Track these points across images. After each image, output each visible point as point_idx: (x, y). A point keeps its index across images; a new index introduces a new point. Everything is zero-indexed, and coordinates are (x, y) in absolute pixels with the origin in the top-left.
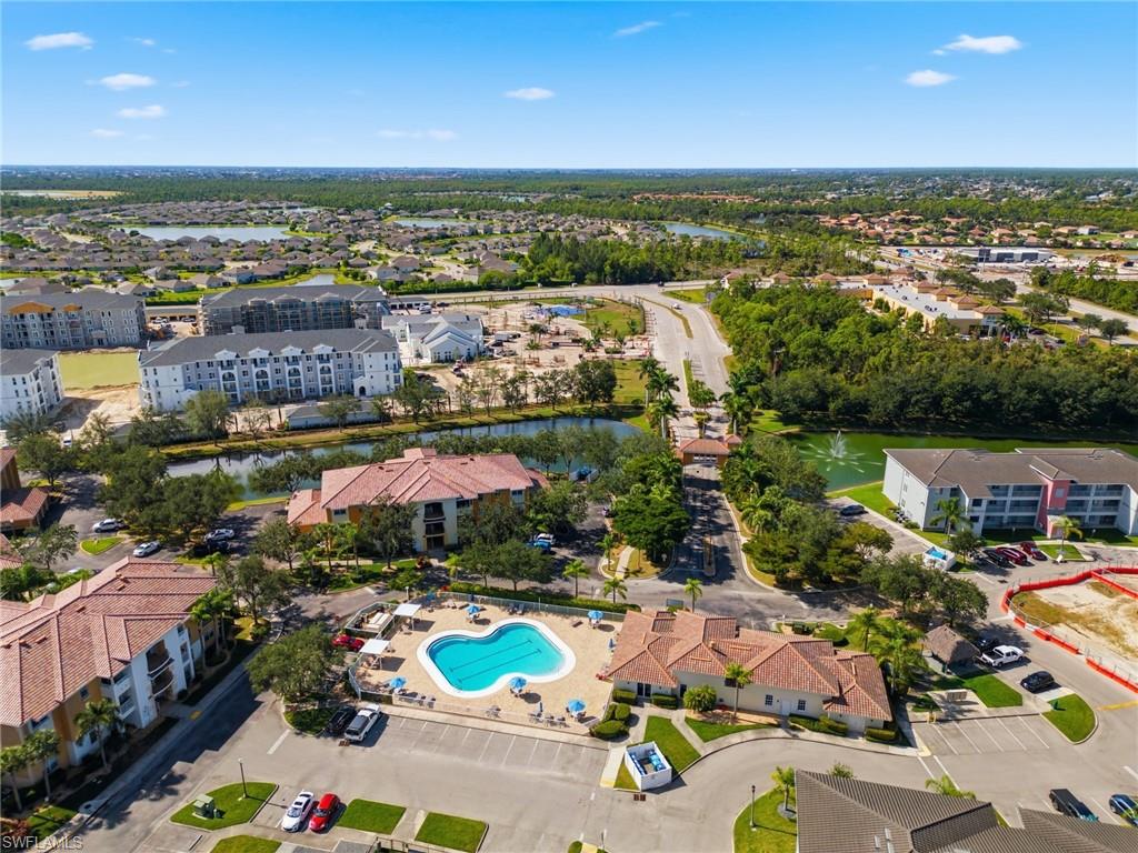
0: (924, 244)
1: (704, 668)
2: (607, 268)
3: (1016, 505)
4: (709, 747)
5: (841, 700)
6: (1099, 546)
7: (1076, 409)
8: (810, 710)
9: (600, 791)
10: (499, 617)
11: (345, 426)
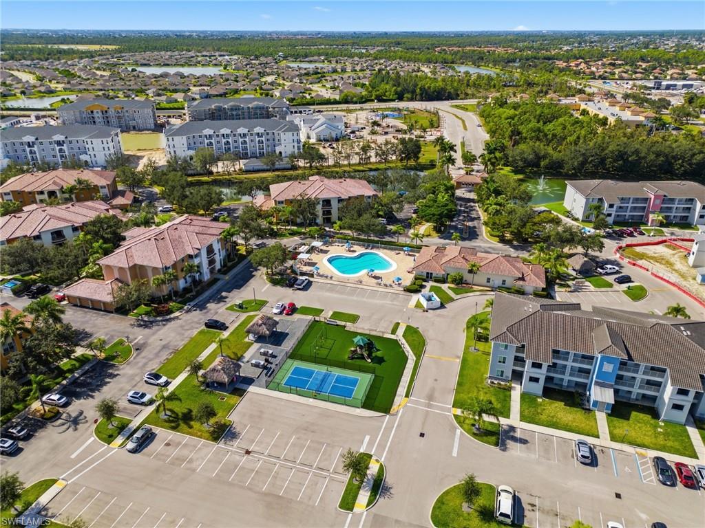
0: (621, 78)
1: (459, 265)
2: (418, 91)
3: (634, 209)
4: (459, 296)
5: (522, 279)
6: (676, 230)
7: (683, 166)
8: (508, 284)
9: (407, 309)
10: (360, 250)
11: (273, 171)
